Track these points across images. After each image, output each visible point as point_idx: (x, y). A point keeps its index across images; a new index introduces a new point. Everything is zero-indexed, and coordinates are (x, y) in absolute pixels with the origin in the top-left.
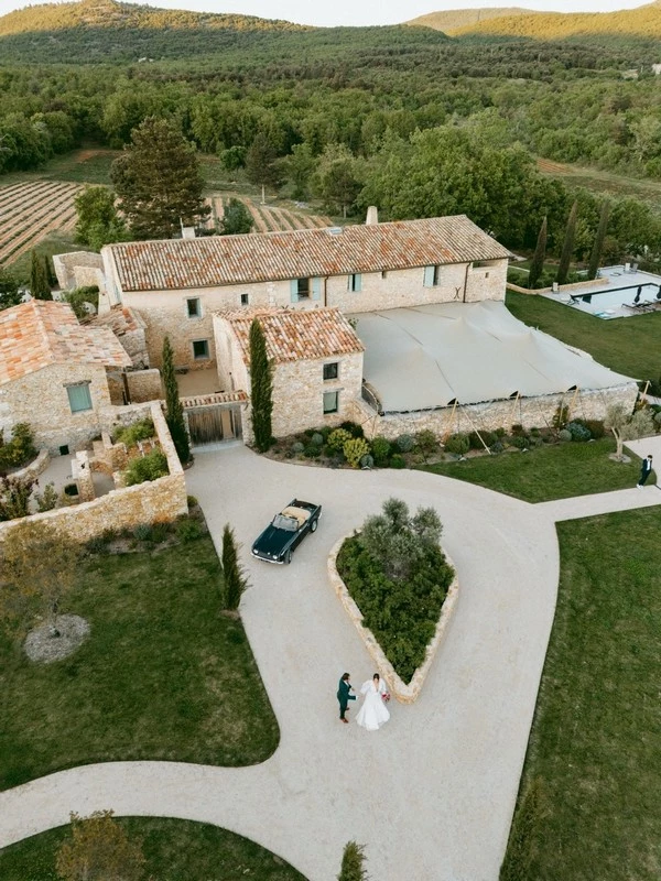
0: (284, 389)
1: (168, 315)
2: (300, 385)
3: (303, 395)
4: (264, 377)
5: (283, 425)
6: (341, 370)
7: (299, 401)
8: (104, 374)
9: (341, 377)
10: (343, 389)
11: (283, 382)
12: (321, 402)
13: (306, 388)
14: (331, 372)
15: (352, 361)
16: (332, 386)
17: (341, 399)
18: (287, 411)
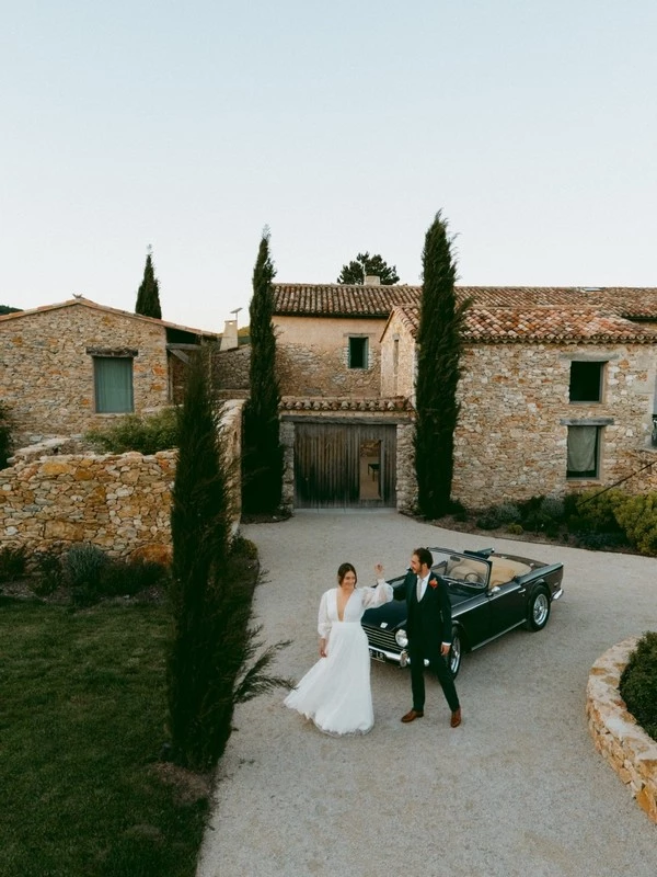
0: (485, 403)
1: (318, 359)
2: (520, 397)
3: (526, 424)
4: (445, 339)
5: (479, 482)
6: (610, 377)
7: (516, 434)
8: (162, 343)
9: (609, 397)
10: (611, 422)
11: (485, 387)
12: (564, 442)
13: (532, 407)
14: (586, 382)
15: (632, 363)
16: (587, 413)
17: (607, 446)
18: (490, 451)
